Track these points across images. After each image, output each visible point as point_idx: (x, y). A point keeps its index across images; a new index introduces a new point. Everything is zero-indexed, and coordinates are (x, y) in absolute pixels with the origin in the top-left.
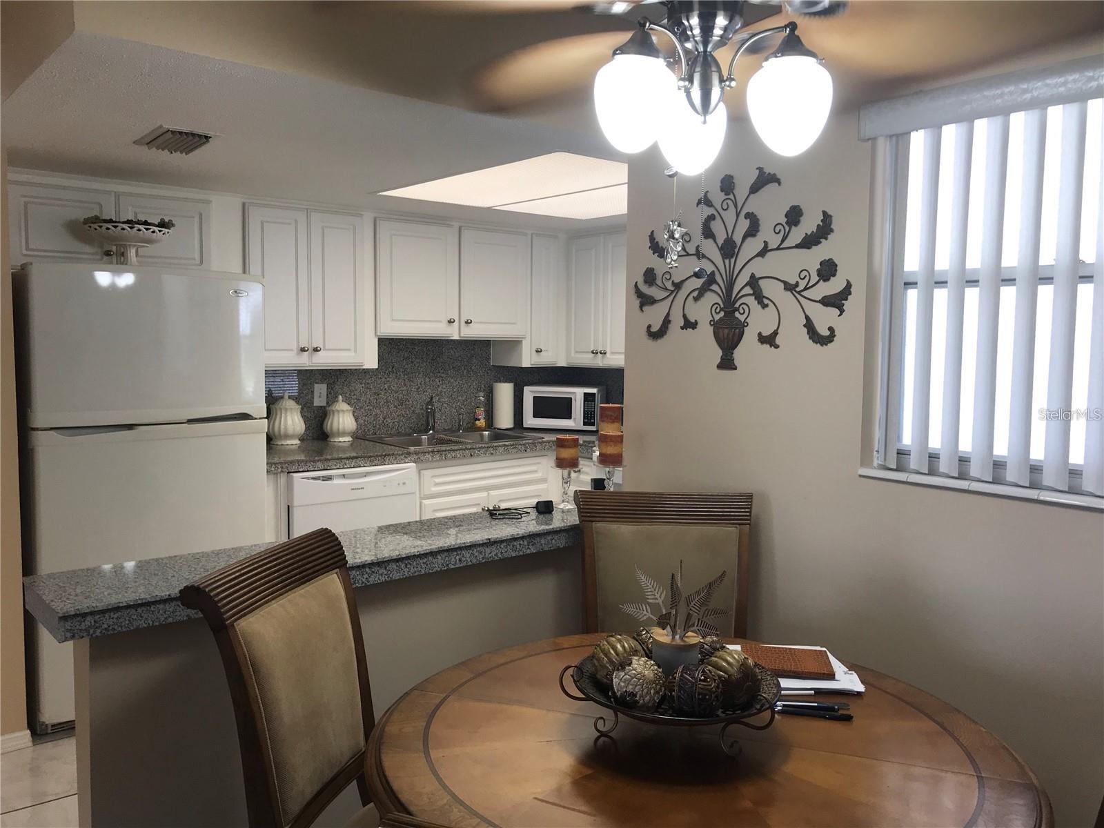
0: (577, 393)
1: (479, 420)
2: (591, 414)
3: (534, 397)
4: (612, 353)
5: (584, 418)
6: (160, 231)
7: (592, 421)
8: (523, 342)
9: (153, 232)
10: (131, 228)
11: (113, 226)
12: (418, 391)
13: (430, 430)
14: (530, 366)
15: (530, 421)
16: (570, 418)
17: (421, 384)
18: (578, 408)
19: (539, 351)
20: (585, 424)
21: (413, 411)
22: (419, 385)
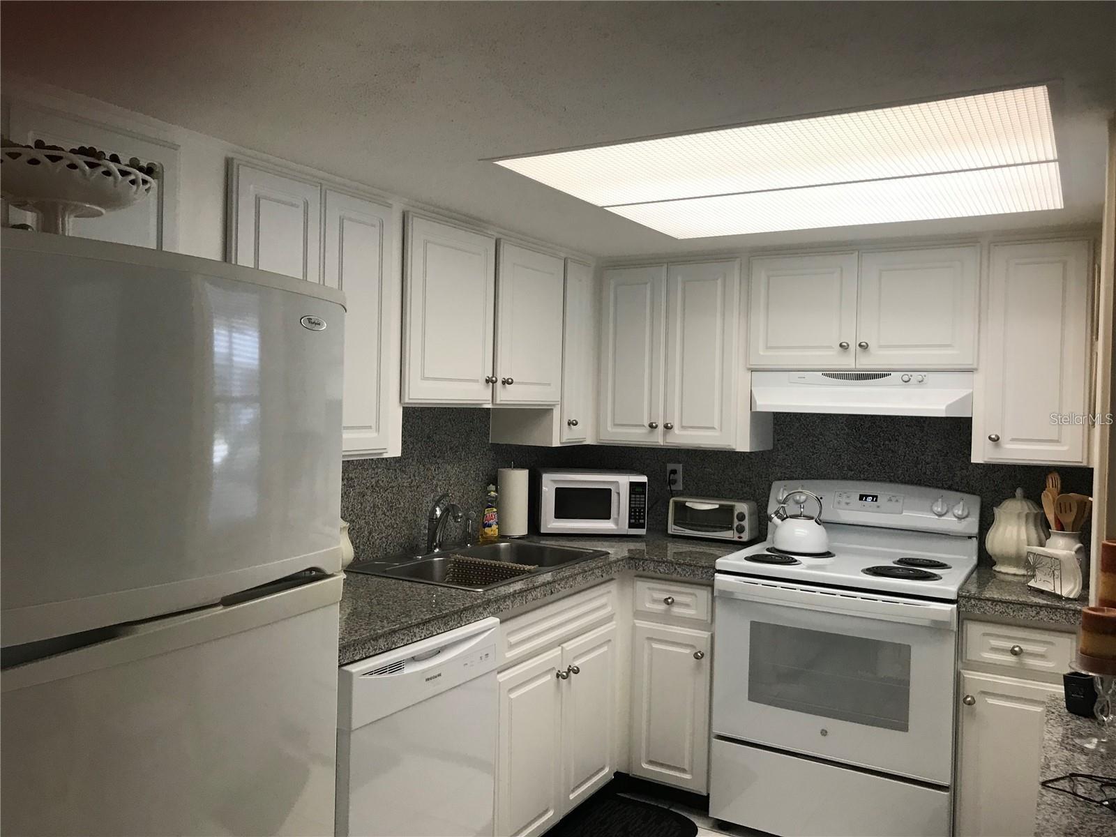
0: (621, 483)
1: (490, 526)
2: (640, 512)
3: (557, 489)
4: (683, 427)
5: (630, 519)
6: (145, 182)
7: (642, 521)
8: (554, 411)
9: (133, 182)
10: (92, 165)
11: (48, 156)
12: (410, 487)
13: (435, 547)
14: (559, 445)
15: (551, 523)
16: (609, 518)
17: (414, 476)
18: (621, 504)
19: (572, 423)
20: (631, 526)
21: (404, 518)
22: (412, 478)
